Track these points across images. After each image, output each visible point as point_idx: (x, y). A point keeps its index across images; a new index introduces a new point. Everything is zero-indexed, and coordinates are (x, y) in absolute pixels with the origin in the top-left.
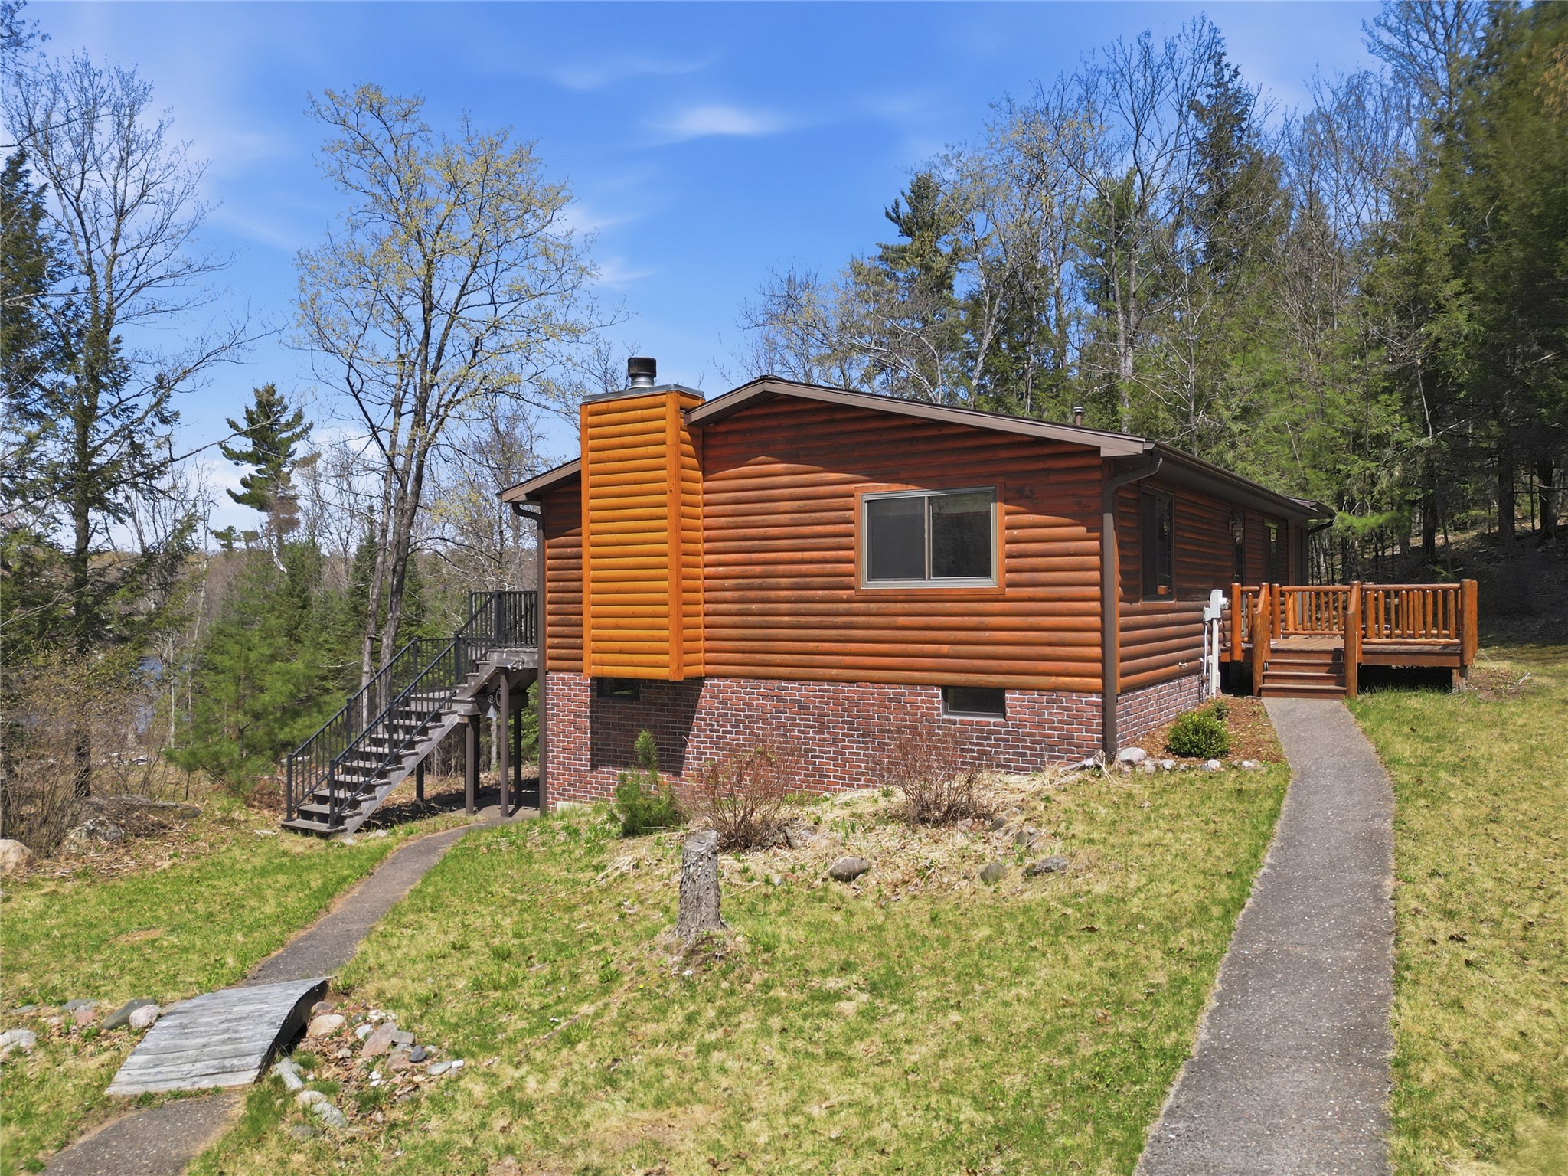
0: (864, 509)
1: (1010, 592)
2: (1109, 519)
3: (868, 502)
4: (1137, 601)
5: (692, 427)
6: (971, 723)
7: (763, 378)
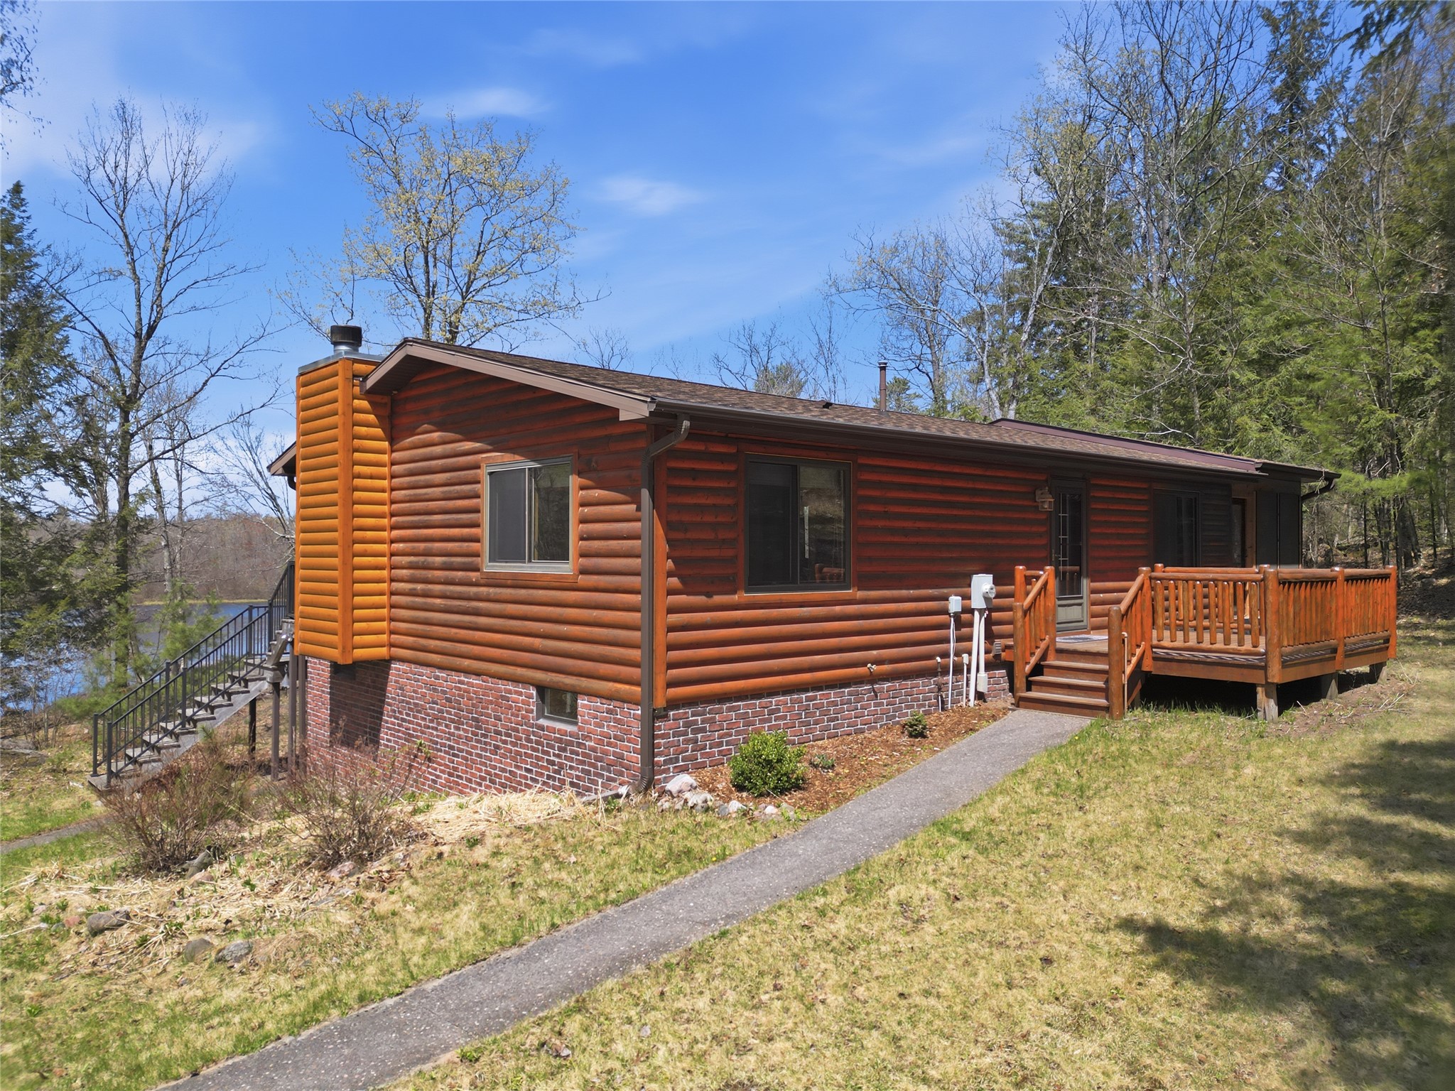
0: (486, 481)
1: (583, 580)
2: (645, 494)
3: (491, 474)
4: (735, 593)
5: (369, 394)
6: (553, 730)
7: (406, 341)
